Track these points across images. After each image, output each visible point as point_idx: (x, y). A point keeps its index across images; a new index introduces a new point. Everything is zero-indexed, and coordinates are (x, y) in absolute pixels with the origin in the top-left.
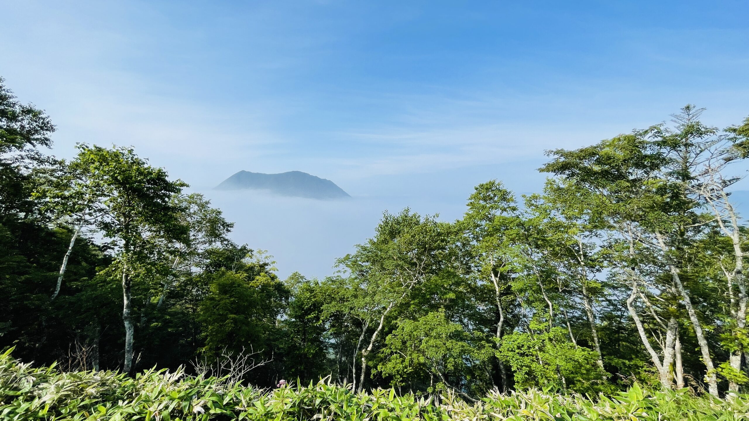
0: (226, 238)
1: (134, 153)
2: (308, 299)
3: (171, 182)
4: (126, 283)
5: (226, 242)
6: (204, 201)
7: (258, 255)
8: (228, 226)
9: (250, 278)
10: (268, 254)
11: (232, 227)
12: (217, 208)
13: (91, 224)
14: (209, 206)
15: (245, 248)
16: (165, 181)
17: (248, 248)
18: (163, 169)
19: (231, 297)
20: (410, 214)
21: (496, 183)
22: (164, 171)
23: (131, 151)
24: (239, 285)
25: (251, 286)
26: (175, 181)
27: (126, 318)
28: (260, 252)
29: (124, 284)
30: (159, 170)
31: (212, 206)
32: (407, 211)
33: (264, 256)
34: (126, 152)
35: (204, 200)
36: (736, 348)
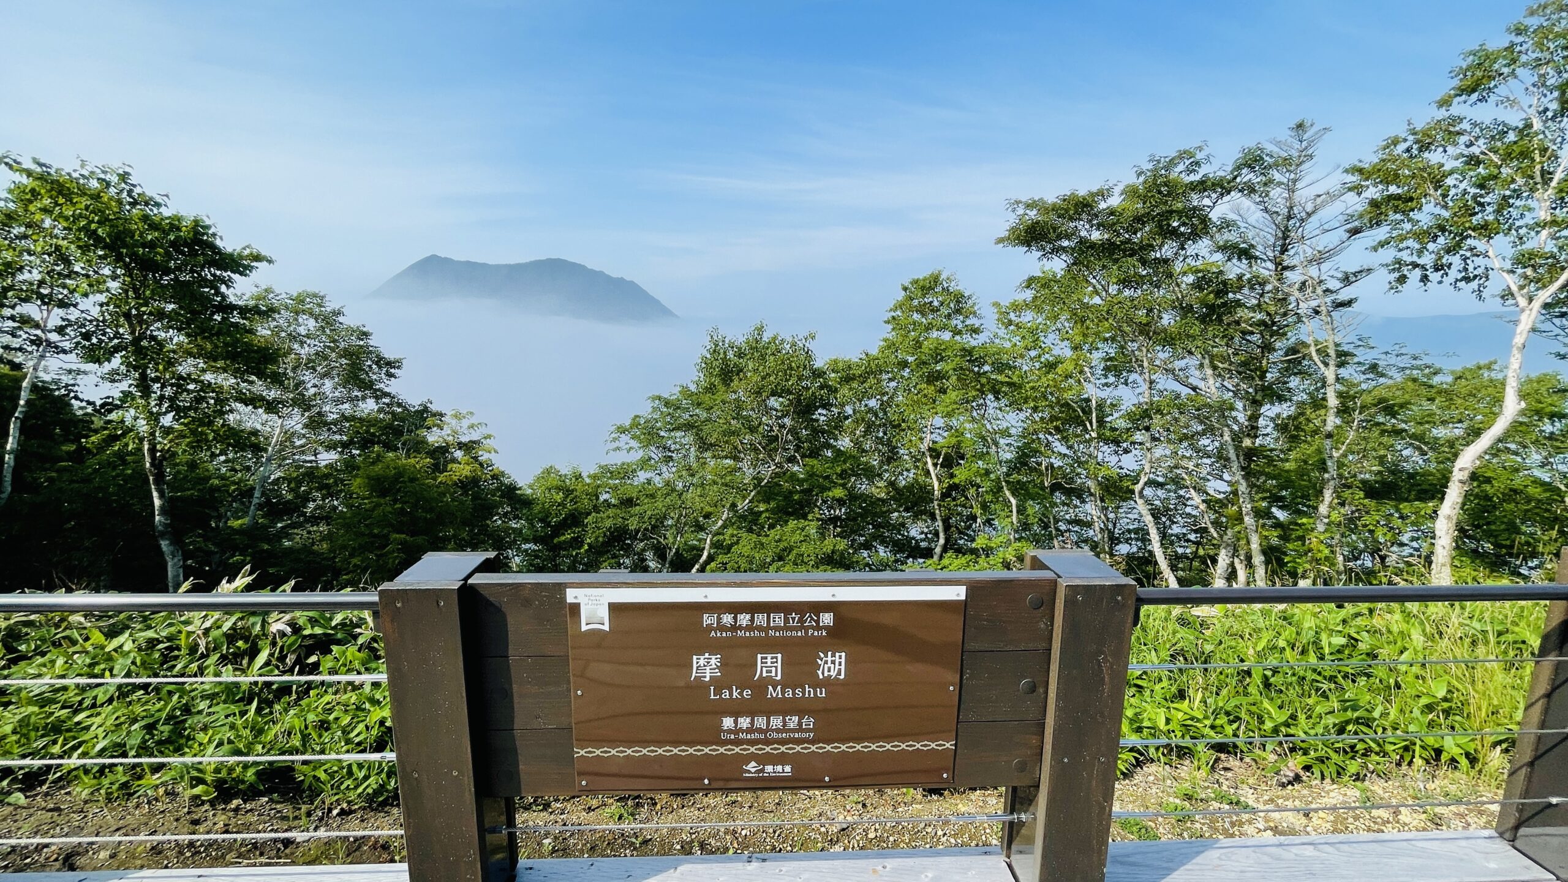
0: (387, 390)
1: (133, 180)
2: (559, 505)
3: (229, 250)
4: (152, 464)
5: (387, 400)
6: (328, 309)
7: (454, 422)
8: (390, 366)
9: (438, 468)
10: (474, 420)
11: (399, 367)
12: (359, 324)
13: (65, 352)
14: (341, 319)
15: (426, 409)
16: (213, 247)
17: (434, 408)
18: (205, 219)
19: (395, 501)
20: (766, 337)
21: (943, 276)
22: (208, 222)
23: (124, 177)
24: (413, 480)
25: (440, 483)
26: (238, 250)
27: (163, 535)
28: (458, 416)
29: (148, 465)
30: (196, 223)
31: (348, 320)
32: (760, 330)
33: (465, 423)
34: (114, 179)
35: (330, 306)
36: (1307, 566)
